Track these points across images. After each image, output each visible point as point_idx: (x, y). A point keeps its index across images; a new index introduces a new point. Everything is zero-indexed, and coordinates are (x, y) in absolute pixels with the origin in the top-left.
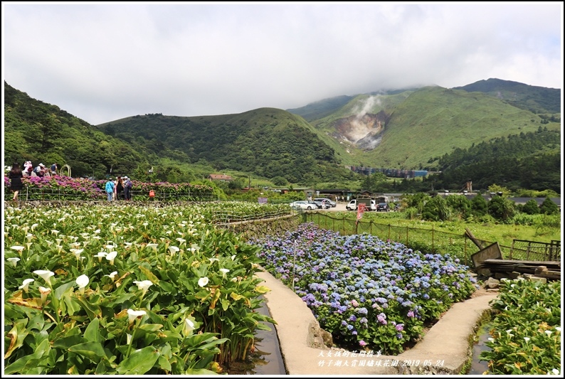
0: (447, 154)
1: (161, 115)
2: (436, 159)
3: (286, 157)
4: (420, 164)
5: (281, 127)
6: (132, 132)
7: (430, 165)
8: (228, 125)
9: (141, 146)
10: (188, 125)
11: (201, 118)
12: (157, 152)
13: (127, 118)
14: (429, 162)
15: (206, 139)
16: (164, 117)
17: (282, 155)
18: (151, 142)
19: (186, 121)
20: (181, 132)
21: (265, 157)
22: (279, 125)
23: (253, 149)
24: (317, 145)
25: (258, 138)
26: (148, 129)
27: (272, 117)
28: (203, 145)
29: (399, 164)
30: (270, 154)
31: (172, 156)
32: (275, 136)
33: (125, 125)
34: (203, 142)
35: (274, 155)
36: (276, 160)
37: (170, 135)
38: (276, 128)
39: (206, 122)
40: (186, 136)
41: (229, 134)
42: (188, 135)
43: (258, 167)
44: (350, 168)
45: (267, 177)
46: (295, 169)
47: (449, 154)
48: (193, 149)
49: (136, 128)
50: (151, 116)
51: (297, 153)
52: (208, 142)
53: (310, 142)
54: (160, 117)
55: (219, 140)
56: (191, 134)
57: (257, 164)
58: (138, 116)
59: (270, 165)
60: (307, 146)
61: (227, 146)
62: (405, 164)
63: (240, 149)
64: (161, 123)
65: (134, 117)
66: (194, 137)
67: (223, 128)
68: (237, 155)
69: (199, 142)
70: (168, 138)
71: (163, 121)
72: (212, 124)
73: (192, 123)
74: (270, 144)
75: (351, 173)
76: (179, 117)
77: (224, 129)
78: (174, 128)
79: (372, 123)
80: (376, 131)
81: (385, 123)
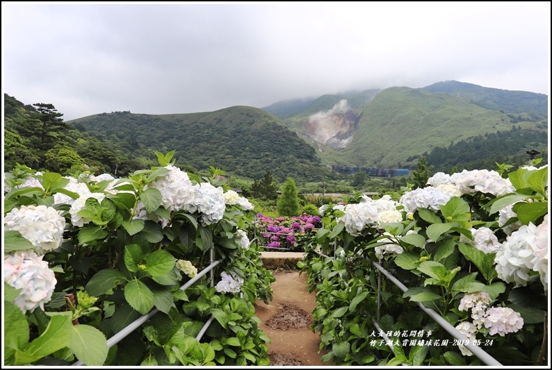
0: (426, 152)
1: (129, 112)
2: (415, 157)
3: (267, 156)
4: (399, 163)
5: (258, 126)
6: (99, 131)
7: (409, 163)
8: (202, 123)
9: (115, 145)
10: (159, 123)
11: (173, 116)
12: (132, 150)
13: (93, 116)
14: (408, 161)
15: (180, 138)
16: (132, 115)
17: (262, 154)
18: (124, 142)
19: (156, 119)
20: (152, 130)
21: (245, 156)
22: (256, 123)
23: (230, 148)
24: (298, 144)
25: (236, 136)
26: (117, 127)
27: (248, 114)
28: (177, 144)
29: (375, 163)
30: (249, 153)
31: (148, 156)
32: (253, 134)
33: (91, 123)
34: (177, 141)
35: (254, 155)
36: (257, 159)
37: (140, 134)
38: (253, 127)
39: (177, 120)
40: (158, 135)
41: (204, 133)
42: (160, 133)
43: (238, 166)
44: (331, 167)
45: (249, 177)
46: (277, 168)
47: (429, 153)
48: (166, 148)
49: (102, 126)
50: (118, 113)
51: (278, 152)
52: (182, 141)
53: (291, 141)
54: (129, 115)
55: (193, 139)
56: (163, 132)
57: (237, 164)
58: (104, 114)
59: (251, 164)
60: (287, 145)
61: (202, 145)
62: (382, 162)
63: (217, 148)
64: (130, 121)
65: (100, 115)
66: (166, 136)
67: (197, 126)
68: (214, 155)
69: (172, 140)
70: (139, 136)
71: (132, 119)
72: (185, 122)
73: (164, 121)
74: (248, 143)
75: (333, 172)
76: (149, 115)
77: (198, 127)
78: (144, 126)
79: (341, 122)
80: (345, 130)
81: (354, 122)
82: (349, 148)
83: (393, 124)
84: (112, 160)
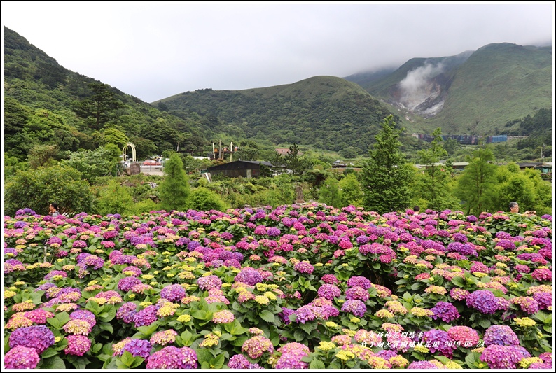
0: (529, 115)
1: (211, 89)
2: (515, 122)
3: (347, 127)
4: (496, 129)
5: (339, 95)
6: (184, 109)
7: (508, 129)
8: (281, 96)
9: (196, 123)
10: (239, 98)
11: (252, 90)
12: (212, 127)
13: (178, 95)
14: (507, 126)
15: (259, 112)
16: (214, 92)
17: (342, 125)
18: (205, 119)
19: (237, 95)
20: (233, 106)
21: (324, 128)
22: (336, 93)
23: (310, 120)
24: (381, 113)
25: (315, 108)
26: (199, 105)
27: (327, 85)
28: (257, 118)
29: (469, 130)
30: (329, 125)
31: (227, 132)
32: (333, 105)
33: (176, 102)
34: (257, 116)
35: (334, 126)
36: (337, 130)
37: (221, 110)
38: (333, 97)
39: (257, 94)
40: (238, 111)
41: (283, 106)
42: (240, 108)
43: (317, 139)
44: (417, 136)
45: (328, 149)
46: (358, 140)
47: (532, 116)
48: (246, 123)
49: (186, 105)
50: (201, 91)
51: (359, 122)
52: (262, 116)
53: (373, 110)
54: (210, 92)
55: (273, 113)
56: (243, 107)
57: (316, 136)
58: (188, 92)
59: (331, 136)
60: (369, 114)
61: (281, 118)
62: (477, 129)
63: (296, 121)
64: (212, 98)
65: (184, 94)
66: (246, 111)
67: (276, 99)
68: (293, 128)
69: (252, 115)
70: (220, 113)
71: (213, 96)
72: (265, 96)
73: (244, 96)
74: (328, 114)
75: (419, 141)
76: (229, 91)
77: (277, 101)
78: (225, 102)
79: (431, 87)
80: (435, 95)
81: (445, 87)
82: (440, 114)
83: (490, 85)
84: (174, 137)
